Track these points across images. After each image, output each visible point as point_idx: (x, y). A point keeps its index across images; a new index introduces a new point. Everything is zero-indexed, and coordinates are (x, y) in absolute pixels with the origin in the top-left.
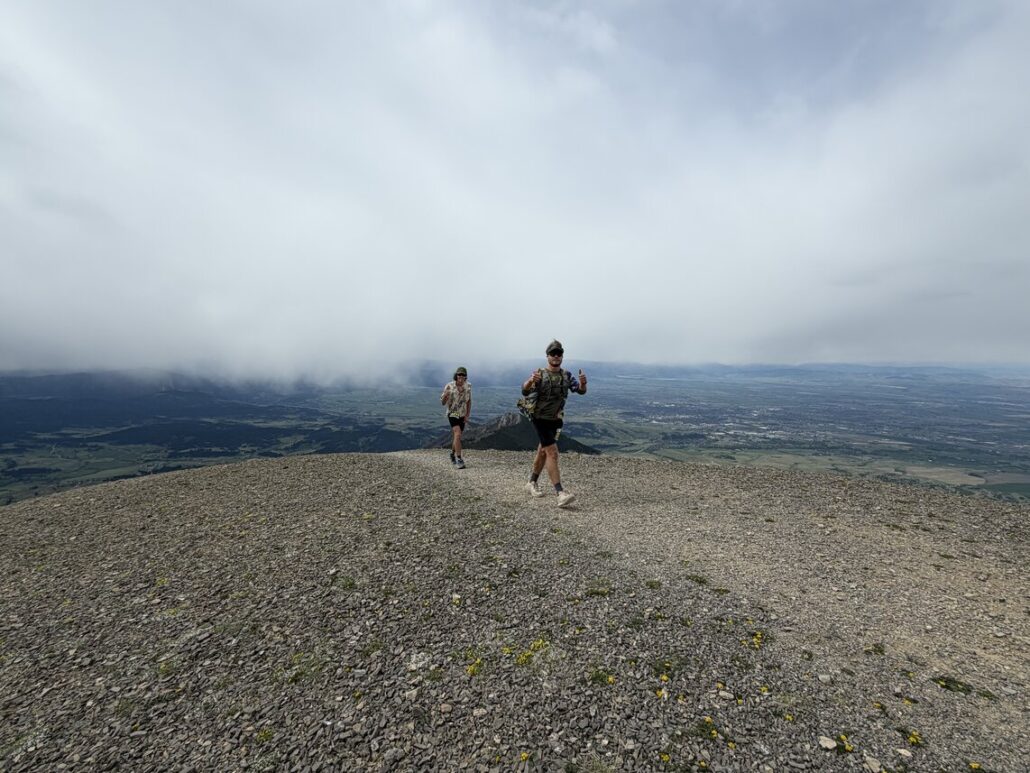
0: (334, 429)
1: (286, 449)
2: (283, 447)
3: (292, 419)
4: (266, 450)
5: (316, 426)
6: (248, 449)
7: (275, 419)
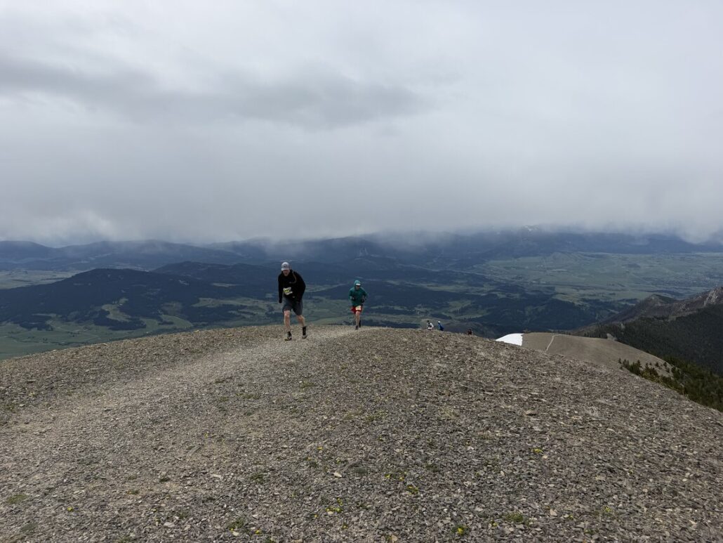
0: (501, 296)
1: (455, 312)
2: (451, 311)
3: (461, 284)
4: (437, 312)
5: (482, 291)
6: (423, 310)
7: (445, 283)
